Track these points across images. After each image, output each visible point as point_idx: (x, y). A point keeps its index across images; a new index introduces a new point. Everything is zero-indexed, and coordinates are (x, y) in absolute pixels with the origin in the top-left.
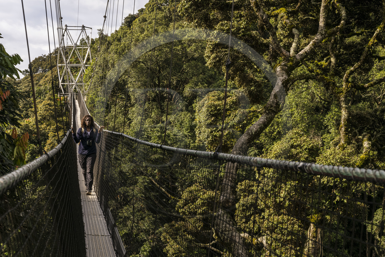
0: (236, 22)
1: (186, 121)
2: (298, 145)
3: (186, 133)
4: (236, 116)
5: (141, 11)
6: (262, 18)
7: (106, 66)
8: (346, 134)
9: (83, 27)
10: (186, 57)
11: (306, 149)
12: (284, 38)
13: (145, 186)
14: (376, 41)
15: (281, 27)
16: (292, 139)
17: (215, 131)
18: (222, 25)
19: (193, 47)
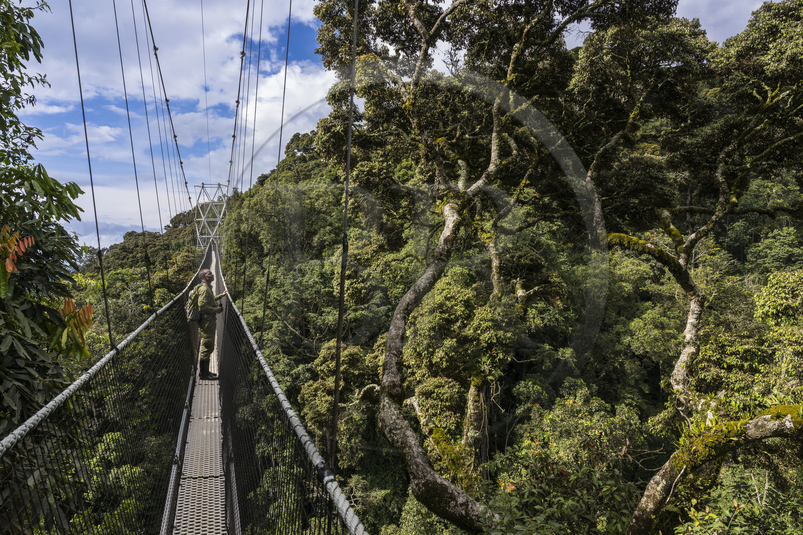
0: (377, 163)
1: (317, 268)
2: (451, 297)
3: (317, 280)
4: (378, 265)
5: (273, 171)
6: (427, 142)
7: (239, 220)
8: (499, 282)
9: (219, 185)
10: (315, 211)
11: (462, 300)
12: (423, 183)
13: (279, 330)
14: (528, 182)
15: (419, 172)
16: (443, 290)
17: (355, 282)
18: (362, 166)
19: (321, 201)
